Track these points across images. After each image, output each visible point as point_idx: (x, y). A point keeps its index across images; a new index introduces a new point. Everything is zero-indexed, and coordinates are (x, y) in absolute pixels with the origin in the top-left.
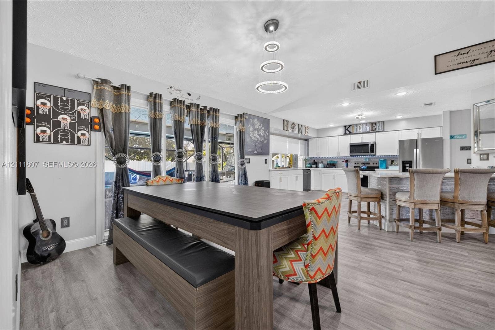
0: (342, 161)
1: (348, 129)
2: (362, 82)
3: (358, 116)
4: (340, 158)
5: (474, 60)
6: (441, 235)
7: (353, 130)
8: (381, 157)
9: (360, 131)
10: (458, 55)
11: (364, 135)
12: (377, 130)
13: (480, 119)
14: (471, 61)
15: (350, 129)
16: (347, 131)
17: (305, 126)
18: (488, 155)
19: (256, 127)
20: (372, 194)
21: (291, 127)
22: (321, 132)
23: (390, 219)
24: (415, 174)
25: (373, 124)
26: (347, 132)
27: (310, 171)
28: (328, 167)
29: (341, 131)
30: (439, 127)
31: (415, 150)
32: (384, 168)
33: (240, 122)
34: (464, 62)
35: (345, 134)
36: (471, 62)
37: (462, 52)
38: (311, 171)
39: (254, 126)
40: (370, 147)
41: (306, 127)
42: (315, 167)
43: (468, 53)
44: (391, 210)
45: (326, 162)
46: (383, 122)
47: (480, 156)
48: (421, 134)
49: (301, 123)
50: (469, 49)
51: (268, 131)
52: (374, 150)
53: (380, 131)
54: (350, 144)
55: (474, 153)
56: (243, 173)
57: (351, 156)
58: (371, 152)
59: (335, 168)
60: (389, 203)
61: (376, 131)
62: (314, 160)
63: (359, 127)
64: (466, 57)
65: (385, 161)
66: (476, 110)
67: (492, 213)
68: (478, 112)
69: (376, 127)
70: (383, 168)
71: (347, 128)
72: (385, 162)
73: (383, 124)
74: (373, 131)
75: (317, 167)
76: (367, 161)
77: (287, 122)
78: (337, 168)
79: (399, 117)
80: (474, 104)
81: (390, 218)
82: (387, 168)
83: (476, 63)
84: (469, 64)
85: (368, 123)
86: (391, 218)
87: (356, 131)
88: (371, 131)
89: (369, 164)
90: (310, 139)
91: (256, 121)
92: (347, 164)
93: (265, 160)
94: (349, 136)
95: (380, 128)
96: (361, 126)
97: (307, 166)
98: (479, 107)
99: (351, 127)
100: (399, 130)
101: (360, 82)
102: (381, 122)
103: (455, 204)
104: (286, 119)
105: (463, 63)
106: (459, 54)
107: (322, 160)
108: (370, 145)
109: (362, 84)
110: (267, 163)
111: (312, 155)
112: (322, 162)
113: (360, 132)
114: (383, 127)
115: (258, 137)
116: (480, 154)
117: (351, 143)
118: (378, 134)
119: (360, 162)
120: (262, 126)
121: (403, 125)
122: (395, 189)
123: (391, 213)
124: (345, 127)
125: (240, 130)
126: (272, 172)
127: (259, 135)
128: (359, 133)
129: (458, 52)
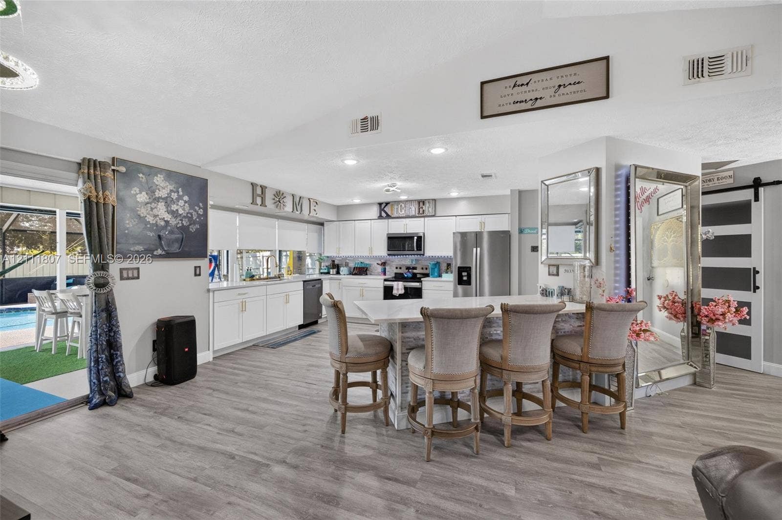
0: (377, 264)
1: (385, 209)
2: (369, 119)
3: (389, 188)
4: (376, 258)
5: (536, 99)
6: (478, 439)
7: (392, 210)
8: (431, 258)
9: (402, 213)
10: (514, 87)
11: (408, 220)
12: (426, 213)
13: (549, 205)
14: (531, 100)
15: (387, 209)
16: (383, 212)
17: (309, 199)
18: (558, 267)
19: (163, 193)
20: (365, 355)
21: (274, 199)
22: (343, 211)
23: (402, 403)
24: (432, 320)
25: (421, 202)
26: (384, 214)
27: (322, 281)
28: (356, 274)
29: (374, 212)
30: (507, 215)
31: (475, 249)
32: (436, 277)
33: (89, 178)
34: (522, 102)
35: (380, 217)
36: (531, 102)
37: (520, 80)
38: (324, 282)
39: (154, 192)
40: (415, 240)
41: (311, 200)
42: (335, 273)
43: (527, 84)
44: (405, 385)
45: (352, 265)
46: (435, 200)
47: (549, 268)
48: (484, 223)
49: (299, 193)
50: (529, 77)
51: (201, 204)
52: (421, 247)
53: (431, 214)
54: (387, 234)
55: (542, 263)
56: (104, 306)
57: (388, 255)
58: (417, 250)
59: (367, 274)
60: (400, 371)
61: (425, 215)
62: (334, 261)
63: (401, 205)
64: (526, 92)
65: (438, 264)
66: (545, 193)
67: (560, 371)
68: (546, 196)
69: (424, 209)
70: (434, 277)
71: (382, 208)
72: (437, 266)
73: (434, 203)
74: (421, 215)
75: (338, 273)
76: (414, 264)
77: (263, 188)
78: (371, 274)
79: (454, 194)
80: (542, 182)
81: (402, 400)
82: (440, 276)
83: (539, 104)
84: (528, 106)
85: (413, 200)
86: (404, 402)
87: (396, 213)
88: (417, 215)
89: (415, 268)
90: (325, 223)
91: (159, 180)
92: (385, 269)
93: (196, 267)
94: (386, 221)
95: (430, 209)
96: (403, 205)
97: (322, 271)
98: (548, 186)
99: (389, 206)
100: (456, 216)
101: (366, 118)
102: (432, 199)
103: (503, 371)
104: (260, 181)
105: (520, 102)
106: (515, 85)
107: (348, 261)
108: (416, 238)
109: (369, 122)
110: (200, 275)
111: (331, 252)
112: (347, 265)
113: (402, 216)
114: (434, 209)
115: (168, 217)
116: (549, 266)
117: (390, 232)
118: (428, 220)
119: (404, 265)
120: (181, 193)
121: (462, 207)
122: (412, 342)
123: (405, 391)
124: (380, 204)
125: (89, 198)
126: (215, 292)
127: (174, 214)
128: (400, 216)
129: (513, 81)
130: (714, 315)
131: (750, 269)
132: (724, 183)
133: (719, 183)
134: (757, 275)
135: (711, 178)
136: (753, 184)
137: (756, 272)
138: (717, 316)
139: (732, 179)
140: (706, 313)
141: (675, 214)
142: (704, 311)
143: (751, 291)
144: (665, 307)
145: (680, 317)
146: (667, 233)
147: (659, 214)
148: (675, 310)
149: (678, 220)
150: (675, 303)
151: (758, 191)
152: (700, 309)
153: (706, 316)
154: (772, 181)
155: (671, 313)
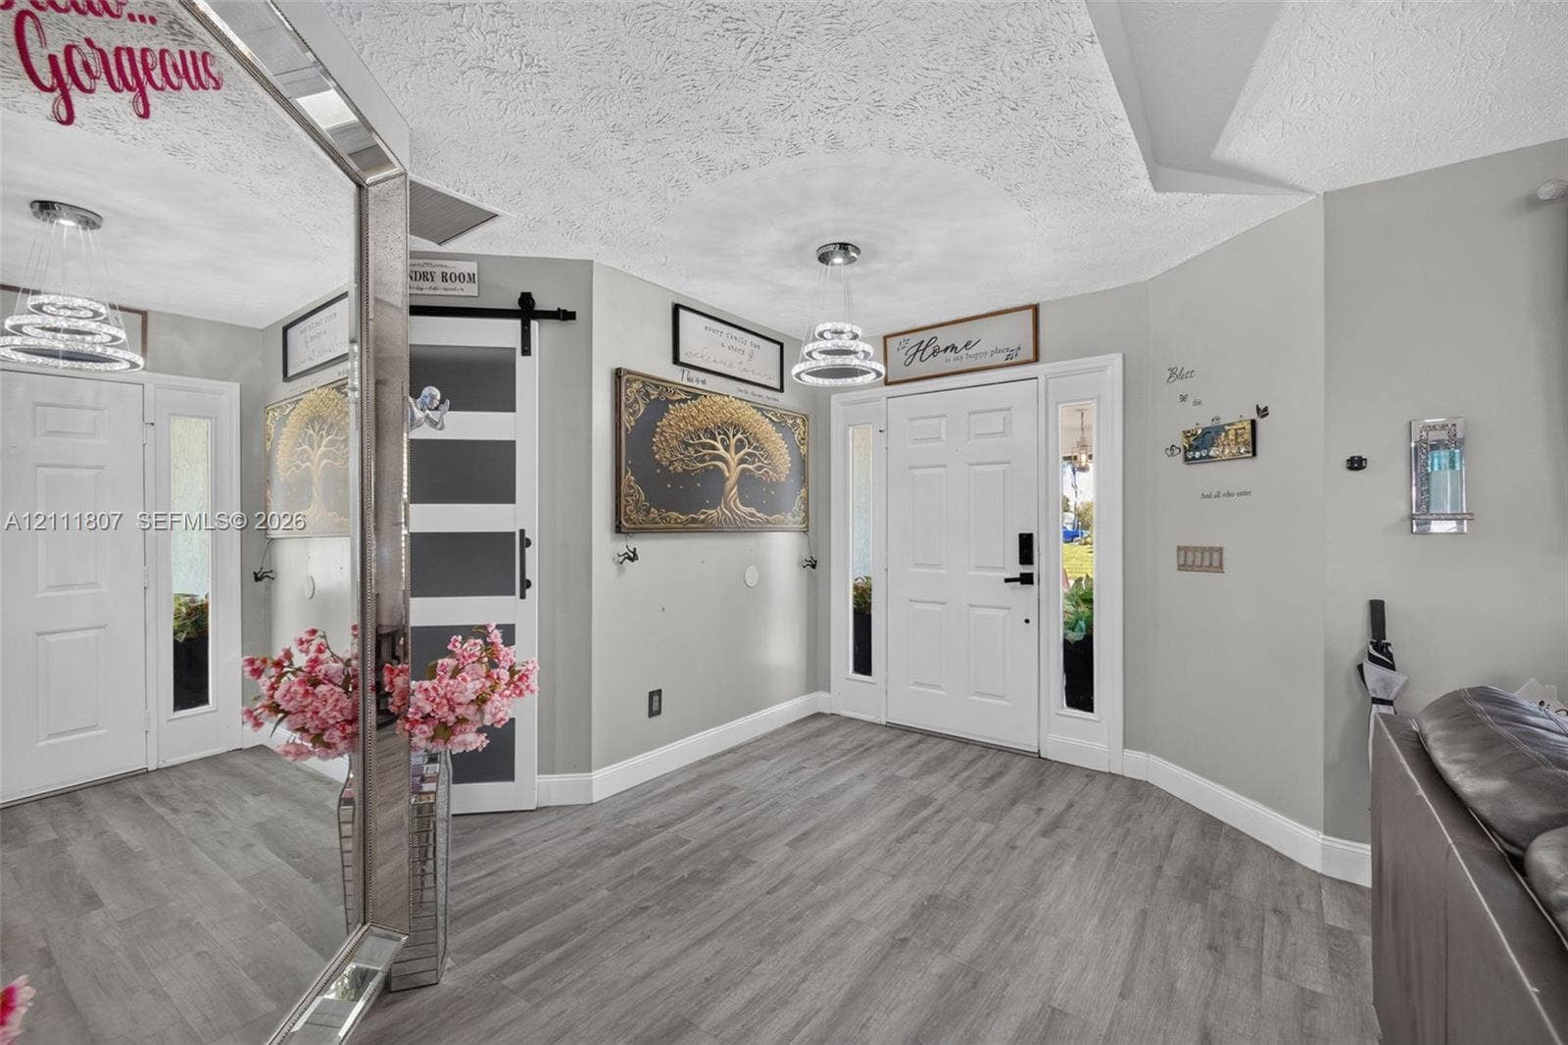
130: (452, 710)
131: (514, 533)
132: (456, 293)
133: (446, 289)
134: (527, 550)
135: (428, 269)
136: (518, 307)
137: (526, 543)
138: (459, 711)
139: (475, 286)
140: (428, 709)
141: (331, 374)
142: (418, 699)
143: (513, 594)
144: (275, 708)
145: (337, 740)
146: (311, 431)
147: (291, 373)
148: (316, 713)
149: (339, 392)
150: (316, 683)
151: (529, 326)
152: (406, 694)
153: (427, 718)
154: (556, 309)
155: (303, 730)
